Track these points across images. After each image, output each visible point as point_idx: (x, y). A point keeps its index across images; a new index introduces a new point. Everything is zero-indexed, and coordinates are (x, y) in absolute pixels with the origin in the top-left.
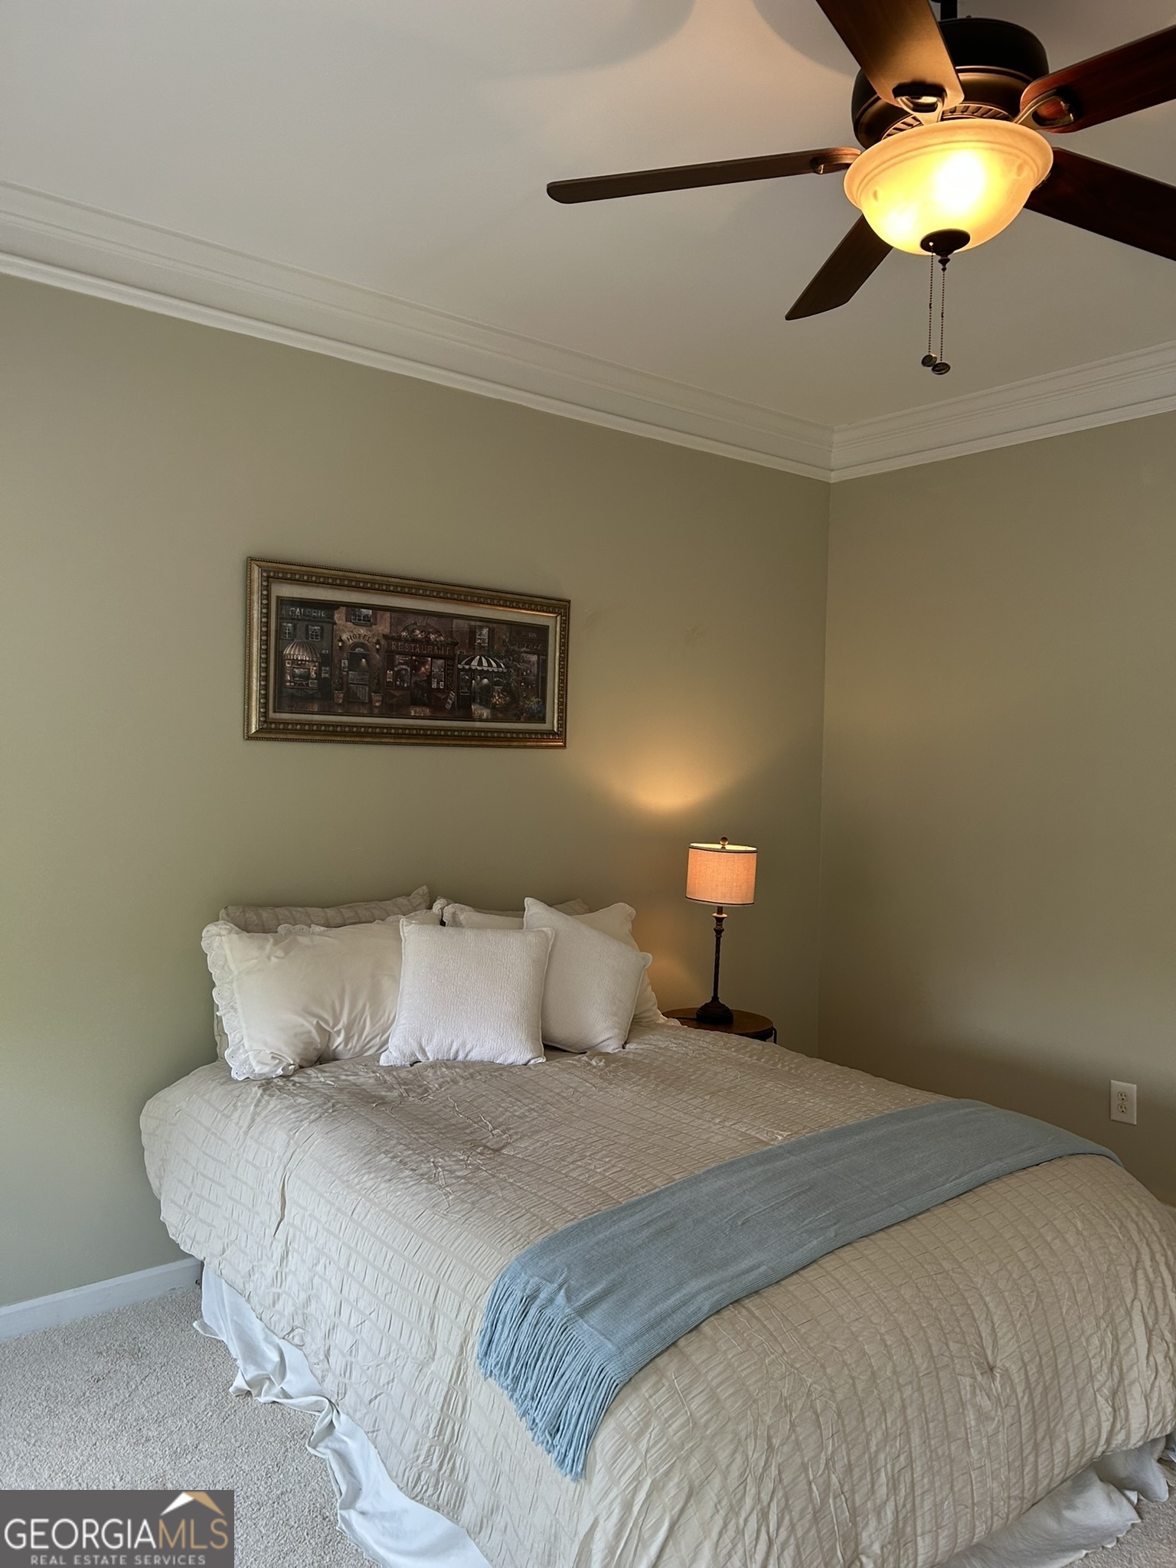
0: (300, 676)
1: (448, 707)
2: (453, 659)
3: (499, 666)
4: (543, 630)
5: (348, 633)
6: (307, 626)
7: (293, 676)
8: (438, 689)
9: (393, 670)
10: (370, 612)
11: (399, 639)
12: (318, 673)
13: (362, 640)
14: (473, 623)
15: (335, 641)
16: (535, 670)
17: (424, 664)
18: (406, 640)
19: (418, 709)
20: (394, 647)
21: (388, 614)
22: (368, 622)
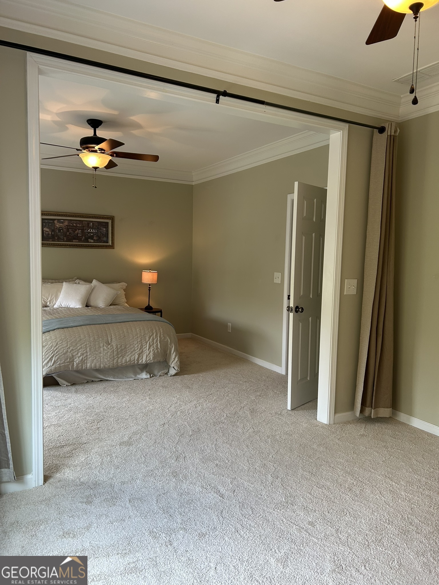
0: (47, 234)
1: (83, 240)
2: (83, 230)
3: (95, 231)
4: (107, 223)
5: (58, 225)
6: (48, 224)
7: (46, 234)
8: (80, 236)
9: (69, 232)
10: (63, 221)
11: (70, 226)
12: (51, 233)
13: (61, 226)
14: (88, 222)
15: (55, 227)
16: (105, 232)
17: (76, 231)
18: (72, 226)
19: (75, 240)
20: (69, 228)
21: (67, 221)
22: (62, 223)
